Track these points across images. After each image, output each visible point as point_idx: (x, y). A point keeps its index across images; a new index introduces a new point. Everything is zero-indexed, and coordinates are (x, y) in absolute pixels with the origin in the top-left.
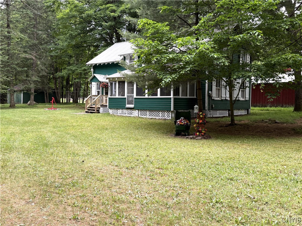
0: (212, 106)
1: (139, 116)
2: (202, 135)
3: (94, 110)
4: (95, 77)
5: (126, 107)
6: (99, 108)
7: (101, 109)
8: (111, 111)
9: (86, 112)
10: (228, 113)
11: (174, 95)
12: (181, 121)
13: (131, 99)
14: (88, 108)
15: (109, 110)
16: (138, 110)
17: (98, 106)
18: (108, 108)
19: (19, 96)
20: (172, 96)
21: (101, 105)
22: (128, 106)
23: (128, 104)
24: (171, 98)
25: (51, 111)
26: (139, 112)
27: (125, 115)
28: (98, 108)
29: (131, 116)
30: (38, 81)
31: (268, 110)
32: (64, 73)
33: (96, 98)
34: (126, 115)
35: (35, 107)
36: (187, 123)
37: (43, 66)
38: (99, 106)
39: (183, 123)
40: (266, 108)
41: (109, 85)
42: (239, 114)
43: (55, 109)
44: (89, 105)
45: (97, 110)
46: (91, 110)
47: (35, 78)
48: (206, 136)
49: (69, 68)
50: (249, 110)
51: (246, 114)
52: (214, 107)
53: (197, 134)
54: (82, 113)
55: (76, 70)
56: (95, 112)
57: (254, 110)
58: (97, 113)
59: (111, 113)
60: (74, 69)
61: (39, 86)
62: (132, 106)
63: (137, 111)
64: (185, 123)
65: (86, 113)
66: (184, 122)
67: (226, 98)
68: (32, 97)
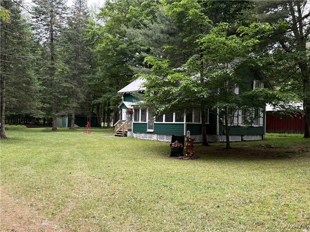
0: (224, 131)
1: (157, 139)
2: (190, 156)
3: (122, 134)
4: (123, 104)
5: (147, 131)
6: (127, 132)
7: (128, 133)
8: (135, 135)
9: (115, 135)
10: (240, 138)
11: (187, 121)
12: (175, 144)
13: (151, 124)
14: (117, 132)
15: (134, 134)
16: (157, 134)
17: (125, 130)
18: (132, 132)
19: (64, 120)
20: (185, 122)
21: (128, 129)
22: (148, 130)
23: (148, 129)
24: (184, 124)
25: (85, 134)
26: (158, 136)
27: (146, 139)
28: (125, 132)
29: (151, 139)
30: (77, 107)
31: (285, 136)
32: (100, 100)
33: (124, 123)
34: (147, 139)
35: (75, 130)
36: (181, 146)
37: (82, 94)
38: (127, 131)
39: (177, 146)
40: (283, 135)
41: (134, 111)
42: (253, 139)
43: (90, 132)
44: (118, 129)
45: (125, 134)
46: (120, 134)
47: (75, 105)
48: (194, 157)
49: (104, 95)
50: (264, 136)
51: (261, 139)
52: (225, 132)
53: (186, 155)
54: (112, 137)
55: (111, 97)
56: (123, 136)
58: (124, 136)
59: (135, 137)
60: (109, 96)
61: (79, 113)
62: (152, 130)
63: (156, 135)
64: (178, 146)
65: (114, 137)
66: (177, 144)
67: (239, 125)
68: (73, 121)
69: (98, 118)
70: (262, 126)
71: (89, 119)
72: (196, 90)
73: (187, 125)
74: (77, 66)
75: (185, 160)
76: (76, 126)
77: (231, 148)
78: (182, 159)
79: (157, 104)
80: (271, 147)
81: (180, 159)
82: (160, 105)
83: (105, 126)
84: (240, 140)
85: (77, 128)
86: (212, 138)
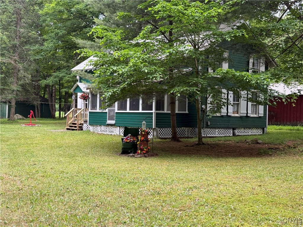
0: (207, 123)
1: (120, 134)
2: (143, 153)
3: (76, 127)
4: (78, 86)
5: (107, 123)
6: (82, 124)
7: (84, 126)
8: (91, 128)
9: (68, 129)
10: (232, 132)
11: (156, 109)
12: (127, 139)
13: (112, 114)
14: (69, 124)
15: (90, 126)
16: (120, 127)
17: (80, 122)
18: (88, 124)
19: (4, 109)
20: (154, 111)
21: (84, 120)
22: (109, 122)
23: (109, 119)
24: (152, 113)
25: (28, 127)
26: (121, 129)
27: (105, 133)
28: (80, 124)
29: (112, 134)
30: (18, 90)
31: (298, 130)
32: (50, 81)
33: (80, 111)
34: (107, 133)
35: (16, 122)
36: (134, 140)
38: (83, 122)
39: (129, 140)
40: (296, 128)
41: (90, 96)
42: (250, 134)
44: (71, 121)
45: (79, 127)
46: (73, 127)
47: (14, 87)
48: (148, 155)
50: (265, 129)
51: (262, 133)
52: (209, 124)
53: (138, 152)
54: (62, 130)
55: (65, 76)
56: (77, 130)
57: (271, 129)
58: (79, 130)
59: (92, 131)
61: (21, 98)
62: (113, 122)
63: (118, 128)
64: (131, 141)
65: (66, 130)
66: (130, 139)
67: (229, 114)
68: (13, 110)
69: (50, 105)
70: (262, 115)
71: (38, 106)
72: (146, 71)
73: (157, 114)
74: (18, 33)
75: (136, 157)
76: (20, 117)
77: (203, 144)
78: (134, 156)
79: (105, 88)
80: (258, 143)
81: (131, 157)
82: (107, 89)
83: (61, 116)
84: (231, 135)
85: (21, 119)
86: (192, 132)
